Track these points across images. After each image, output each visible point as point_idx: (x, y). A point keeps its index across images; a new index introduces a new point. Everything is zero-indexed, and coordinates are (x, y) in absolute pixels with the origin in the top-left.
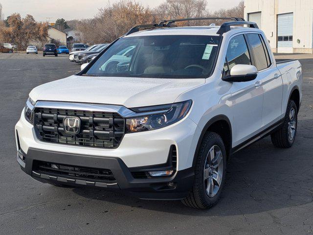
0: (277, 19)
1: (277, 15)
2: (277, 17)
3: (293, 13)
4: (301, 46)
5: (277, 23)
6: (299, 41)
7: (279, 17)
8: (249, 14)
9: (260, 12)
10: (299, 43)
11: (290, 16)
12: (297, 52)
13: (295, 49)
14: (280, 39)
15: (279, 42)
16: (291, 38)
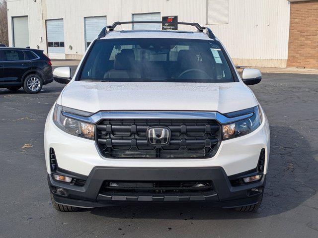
0: (46, 25)
1: (46, 20)
2: (46, 23)
3: (63, 19)
4: (73, 52)
5: (46, 28)
6: (71, 48)
7: (48, 23)
8: (13, 18)
9: (27, 16)
10: (72, 49)
11: (60, 22)
12: (70, 58)
13: (67, 55)
14: (50, 44)
15: (49, 48)
16: (62, 44)
